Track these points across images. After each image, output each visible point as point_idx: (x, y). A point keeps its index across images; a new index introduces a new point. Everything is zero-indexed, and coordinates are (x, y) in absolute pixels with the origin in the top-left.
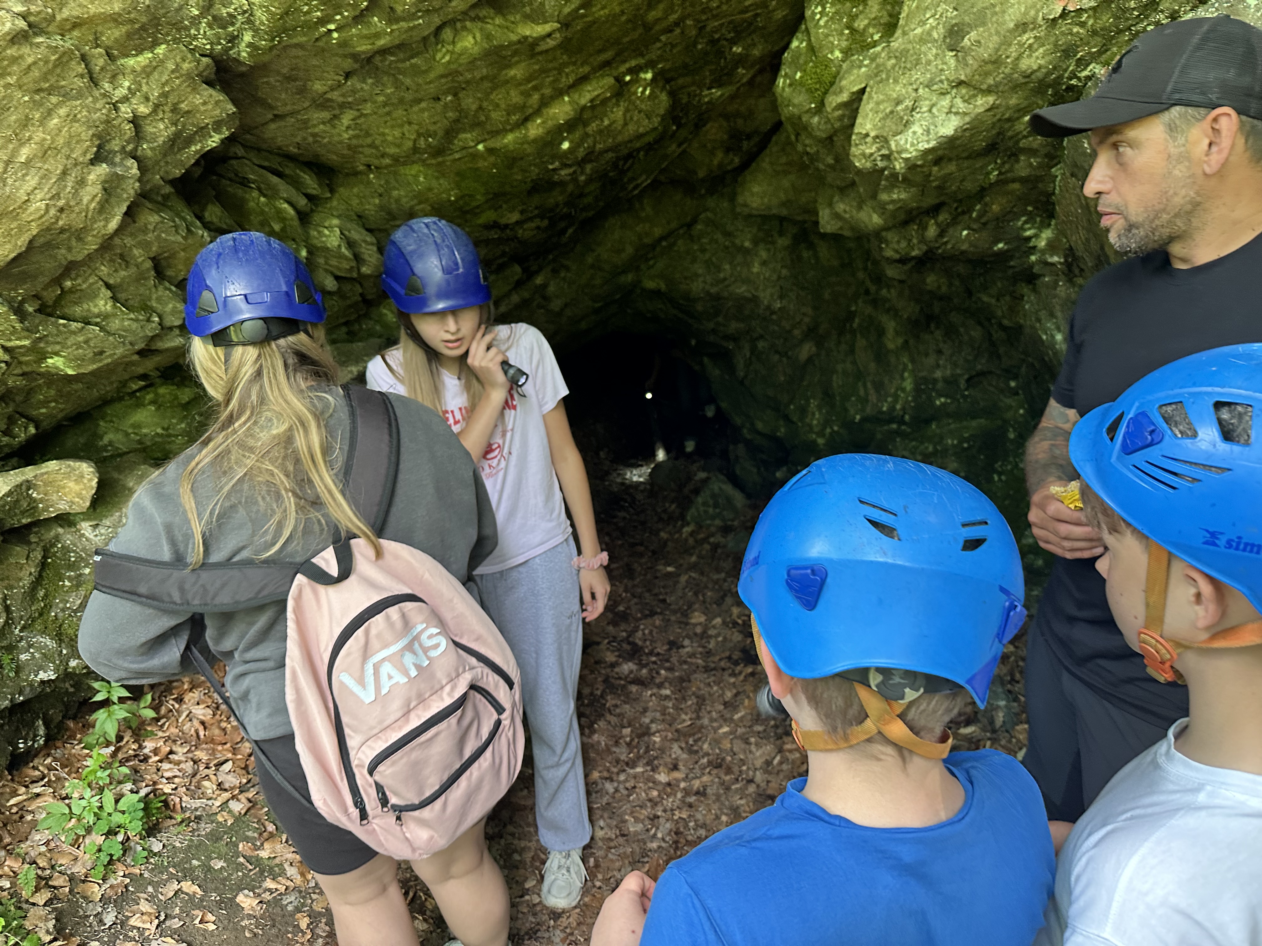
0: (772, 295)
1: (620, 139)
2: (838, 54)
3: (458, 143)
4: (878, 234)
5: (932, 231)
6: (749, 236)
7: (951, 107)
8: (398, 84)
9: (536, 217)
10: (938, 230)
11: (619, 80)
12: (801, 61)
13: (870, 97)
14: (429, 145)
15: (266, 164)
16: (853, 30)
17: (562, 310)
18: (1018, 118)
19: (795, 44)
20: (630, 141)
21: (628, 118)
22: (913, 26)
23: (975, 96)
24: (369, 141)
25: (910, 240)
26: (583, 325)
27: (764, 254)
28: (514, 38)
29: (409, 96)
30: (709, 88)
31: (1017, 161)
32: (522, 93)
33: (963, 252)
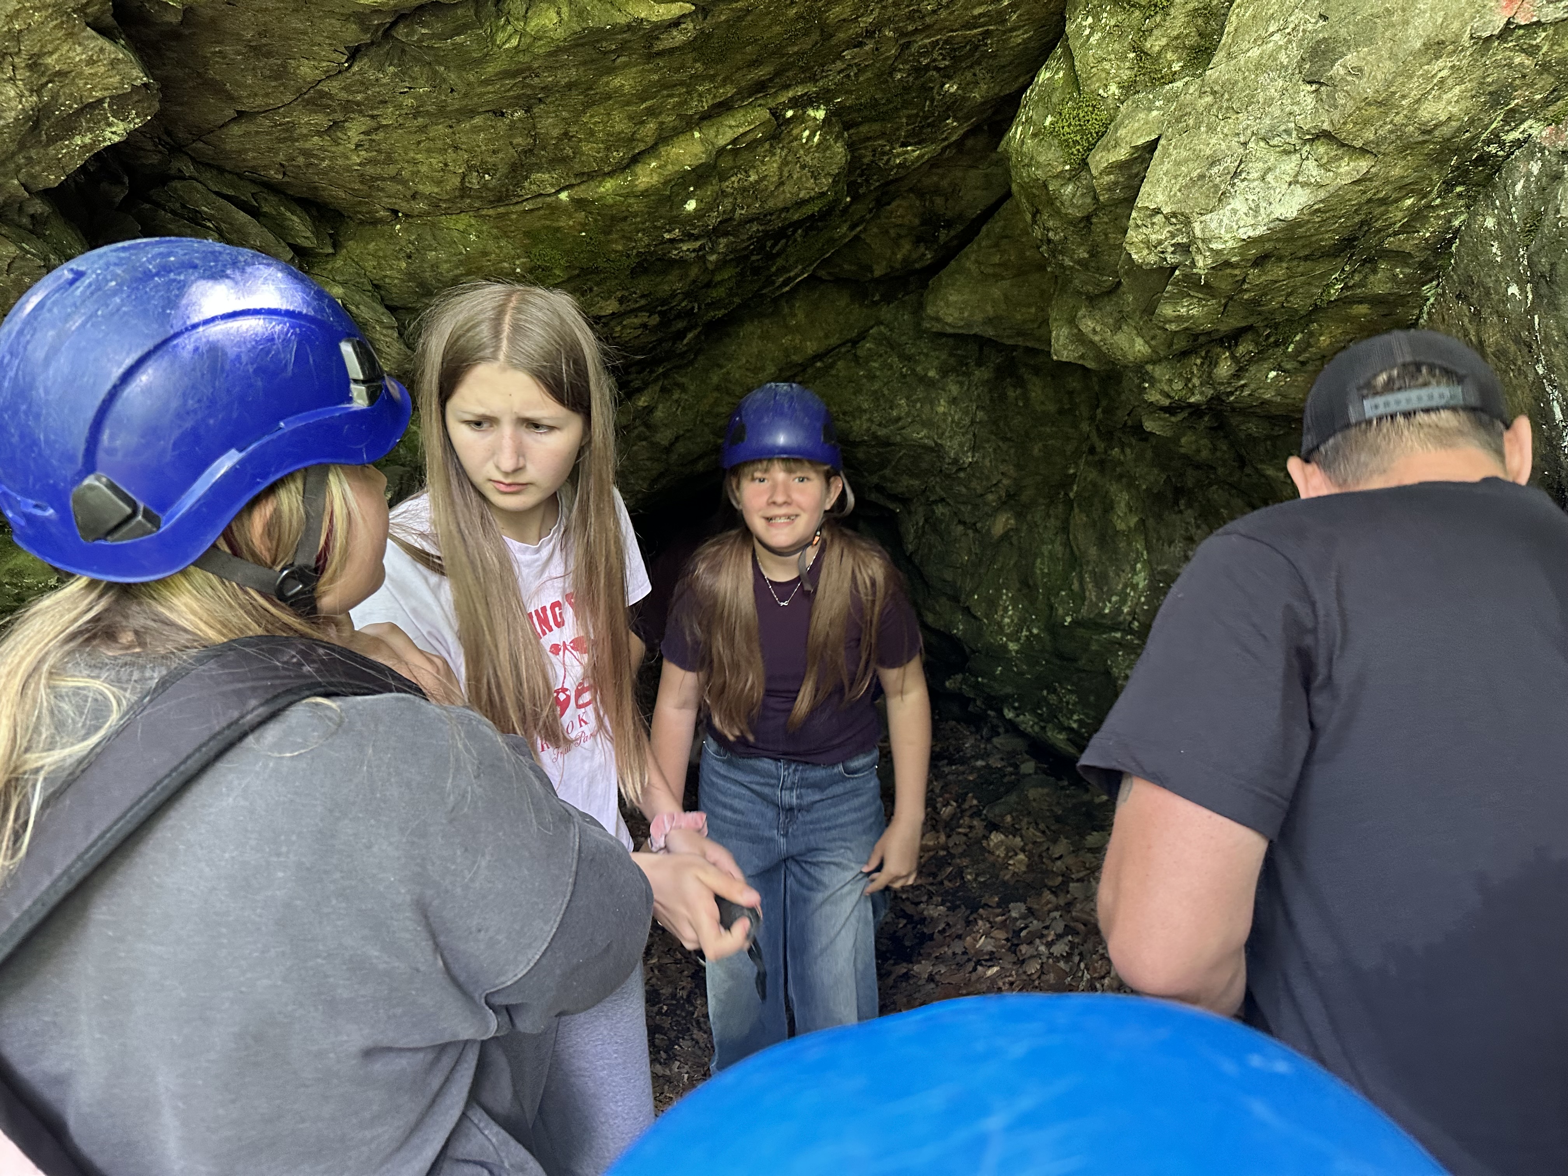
0: (961, 445)
1: (771, 204)
2: (1113, 89)
3: (529, 187)
4: (1139, 368)
5: (1224, 368)
6: (936, 363)
7: (1297, 175)
8: (437, 83)
9: (641, 309)
10: (1234, 368)
11: (776, 113)
12: (1055, 100)
13: (1166, 154)
14: (485, 186)
15: (231, 192)
16: (1141, 53)
17: (672, 444)
18: (1397, 201)
19: (1044, 76)
20: (786, 209)
21: (786, 174)
22: (1245, 46)
23: (1338, 159)
24: (392, 170)
25: (1189, 380)
26: (700, 466)
27: (954, 389)
28: (622, 20)
29: (454, 102)
30: (904, 145)
31: (1374, 271)
32: (630, 118)
33: (1264, 403)
